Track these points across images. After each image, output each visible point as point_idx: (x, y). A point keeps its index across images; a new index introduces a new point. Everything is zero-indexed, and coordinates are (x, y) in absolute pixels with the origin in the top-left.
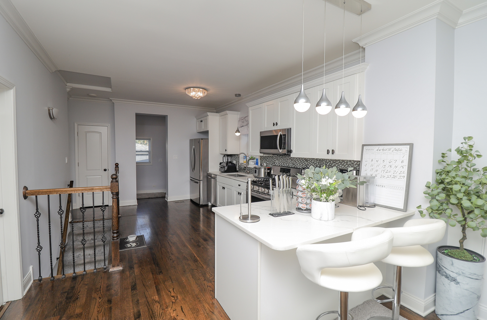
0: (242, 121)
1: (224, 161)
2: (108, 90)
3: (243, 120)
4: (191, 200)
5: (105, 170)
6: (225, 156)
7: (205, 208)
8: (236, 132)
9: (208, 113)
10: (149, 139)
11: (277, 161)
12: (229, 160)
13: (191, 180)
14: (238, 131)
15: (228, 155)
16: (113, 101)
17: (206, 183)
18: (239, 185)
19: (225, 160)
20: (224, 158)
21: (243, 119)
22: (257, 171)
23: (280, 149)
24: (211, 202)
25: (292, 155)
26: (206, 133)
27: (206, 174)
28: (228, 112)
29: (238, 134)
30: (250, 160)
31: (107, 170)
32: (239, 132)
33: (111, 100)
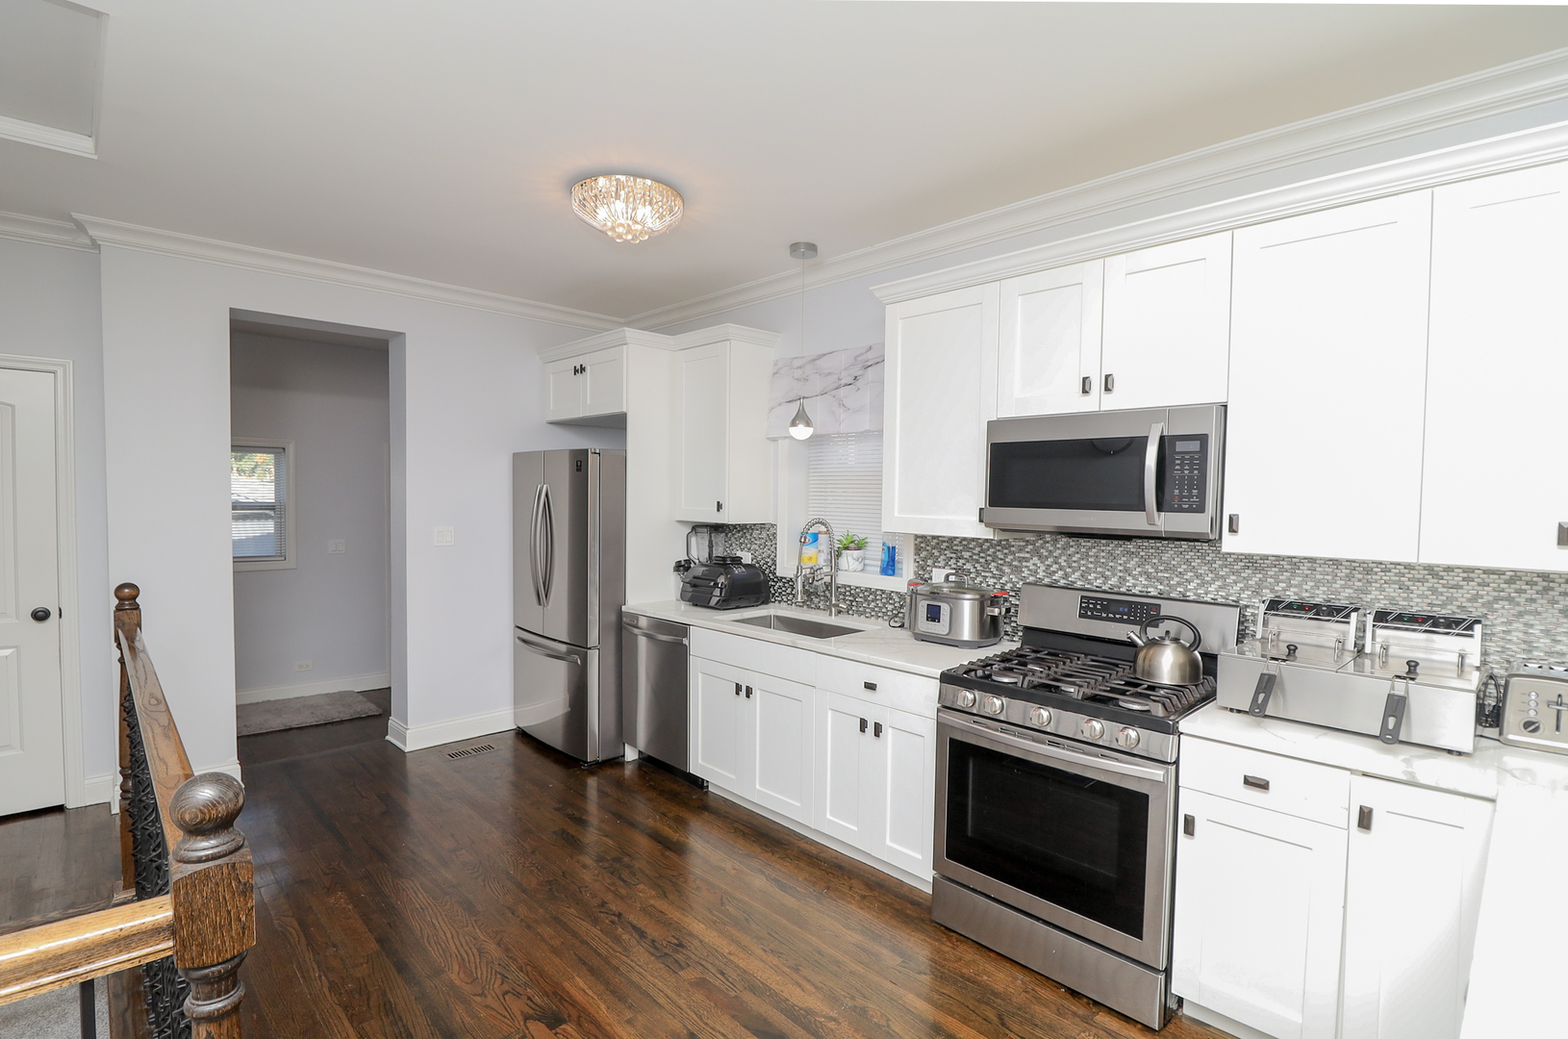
0: (798, 373)
1: (694, 554)
2: (80, 145)
3: (800, 371)
4: (522, 734)
5: (40, 616)
6: (699, 530)
7: (609, 772)
8: (794, 424)
9: (630, 333)
10: (278, 451)
11: (1035, 560)
12: (719, 552)
13: (525, 641)
14: (801, 418)
15: (717, 528)
16: (91, 232)
17: (611, 660)
18: (870, 687)
19: (699, 551)
20: (693, 540)
21: (800, 367)
22: (945, 609)
23: (1160, 508)
24: (634, 745)
25: (1230, 544)
26: (615, 425)
27: (612, 618)
28: (731, 328)
29: (802, 432)
30: (845, 552)
31: (54, 614)
32: (808, 424)
33: (81, 228)
